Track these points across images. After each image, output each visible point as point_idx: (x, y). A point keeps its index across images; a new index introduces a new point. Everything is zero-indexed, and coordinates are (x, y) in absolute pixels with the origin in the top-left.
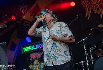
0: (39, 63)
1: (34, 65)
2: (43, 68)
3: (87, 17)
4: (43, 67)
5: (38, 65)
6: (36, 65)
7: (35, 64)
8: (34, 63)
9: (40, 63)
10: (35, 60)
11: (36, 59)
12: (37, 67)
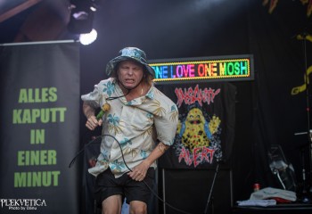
0: (203, 119)
1: (186, 122)
2: (215, 134)
3: (268, 6)
4: (216, 130)
5: (201, 124)
6: (192, 122)
7: (192, 119)
8: (188, 117)
9: (208, 121)
10: (190, 109)
11: (196, 105)
12: (197, 128)
